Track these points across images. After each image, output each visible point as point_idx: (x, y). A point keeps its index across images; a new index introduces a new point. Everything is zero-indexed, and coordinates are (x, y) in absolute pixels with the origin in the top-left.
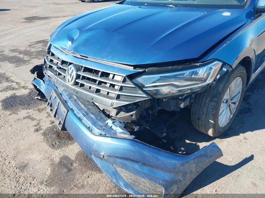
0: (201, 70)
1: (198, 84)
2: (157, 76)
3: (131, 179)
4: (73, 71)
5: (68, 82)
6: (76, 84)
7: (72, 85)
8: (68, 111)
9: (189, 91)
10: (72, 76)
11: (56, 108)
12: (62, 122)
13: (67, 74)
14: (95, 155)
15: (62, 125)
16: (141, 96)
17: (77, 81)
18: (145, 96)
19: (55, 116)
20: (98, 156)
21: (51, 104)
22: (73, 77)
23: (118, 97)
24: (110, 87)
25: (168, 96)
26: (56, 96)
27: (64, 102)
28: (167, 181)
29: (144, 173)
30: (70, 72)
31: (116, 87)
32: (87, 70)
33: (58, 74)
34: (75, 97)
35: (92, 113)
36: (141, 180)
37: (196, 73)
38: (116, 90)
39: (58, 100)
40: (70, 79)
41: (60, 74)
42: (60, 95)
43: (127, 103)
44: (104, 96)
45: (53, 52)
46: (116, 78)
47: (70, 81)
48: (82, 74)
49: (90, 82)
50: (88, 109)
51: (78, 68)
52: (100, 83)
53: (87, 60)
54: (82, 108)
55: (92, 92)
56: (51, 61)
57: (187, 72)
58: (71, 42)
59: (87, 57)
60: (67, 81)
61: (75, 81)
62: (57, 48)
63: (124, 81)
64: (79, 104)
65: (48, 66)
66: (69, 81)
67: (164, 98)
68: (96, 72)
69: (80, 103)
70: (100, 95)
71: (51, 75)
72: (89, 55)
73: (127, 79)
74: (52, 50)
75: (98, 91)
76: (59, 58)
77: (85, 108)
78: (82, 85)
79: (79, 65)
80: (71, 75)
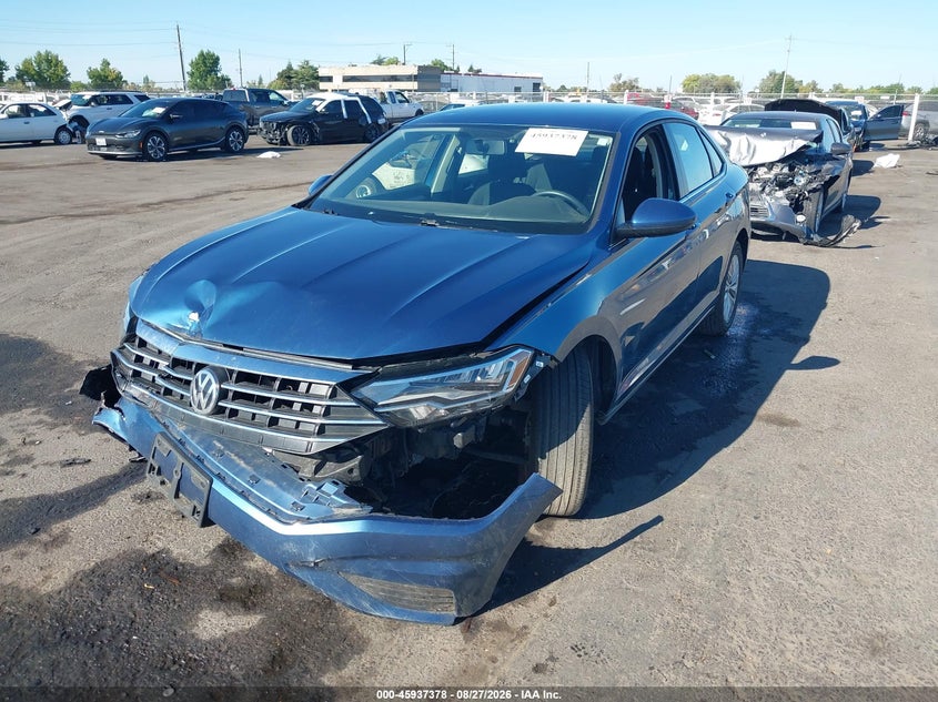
0: (493, 366)
1: (485, 395)
2: (405, 382)
3: (383, 591)
4: (209, 383)
5: (196, 410)
6: (219, 411)
7: (208, 415)
8: (211, 482)
9: (470, 411)
10: (208, 396)
11: (176, 478)
12: (201, 508)
13: (195, 392)
14: (297, 565)
15: (202, 514)
16: (371, 423)
17: (220, 404)
18: (380, 422)
19: (177, 496)
20: (304, 566)
21: (159, 469)
22: (211, 396)
23: (322, 430)
24: (301, 410)
25: (429, 421)
26: (170, 448)
27: (196, 461)
28: (454, 576)
29: (405, 574)
30: (202, 386)
31: (316, 410)
32: (244, 377)
33: (162, 391)
34: (218, 445)
35: (268, 477)
36: (404, 588)
37: (484, 373)
38: (316, 416)
39: (181, 459)
40: (204, 402)
41: (168, 392)
42: (180, 444)
43: (342, 441)
44: (289, 431)
45: (144, 338)
46: (315, 390)
47: (203, 406)
48: (232, 387)
49: (254, 403)
50: (256, 467)
51: (223, 375)
52: (279, 403)
53: (242, 355)
54: (243, 469)
55: (260, 426)
56: (139, 359)
57: (466, 372)
58: (197, 314)
59: (241, 349)
60: (195, 407)
61: (217, 405)
62: (156, 329)
63: (333, 395)
64: (232, 461)
65: (131, 373)
66: (199, 407)
67: (420, 427)
68: (266, 381)
69: (233, 456)
70: (278, 431)
71: (143, 394)
72: (249, 344)
73: (339, 390)
74: (141, 333)
75: (273, 422)
76: (160, 352)
77: (249, 468)
78: (234, 413)
79: (223, 369)
80: (205, 393)
